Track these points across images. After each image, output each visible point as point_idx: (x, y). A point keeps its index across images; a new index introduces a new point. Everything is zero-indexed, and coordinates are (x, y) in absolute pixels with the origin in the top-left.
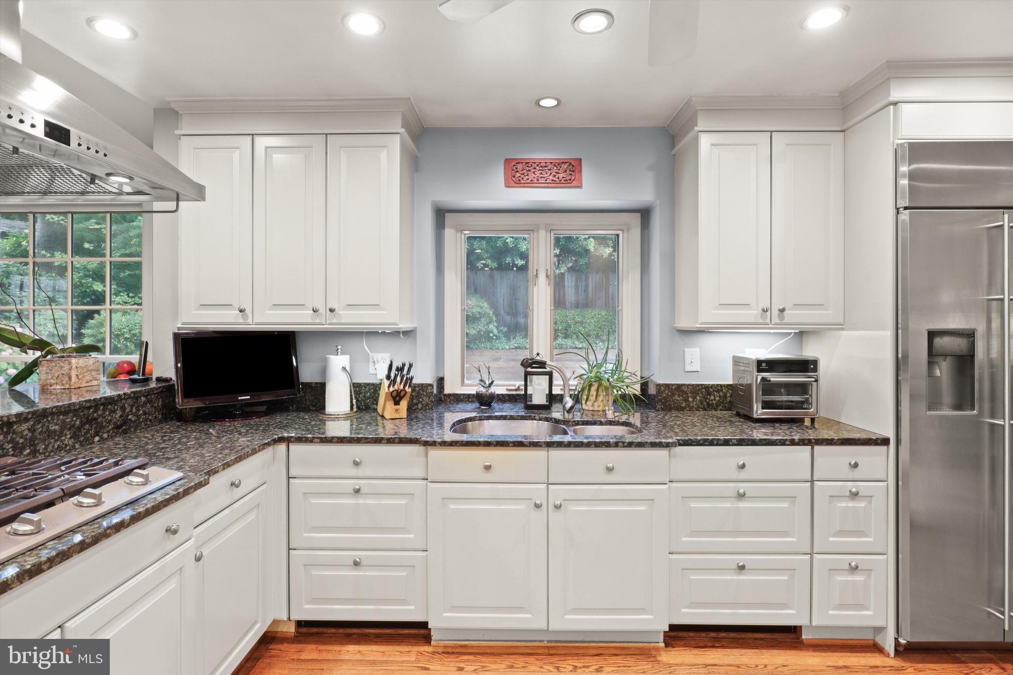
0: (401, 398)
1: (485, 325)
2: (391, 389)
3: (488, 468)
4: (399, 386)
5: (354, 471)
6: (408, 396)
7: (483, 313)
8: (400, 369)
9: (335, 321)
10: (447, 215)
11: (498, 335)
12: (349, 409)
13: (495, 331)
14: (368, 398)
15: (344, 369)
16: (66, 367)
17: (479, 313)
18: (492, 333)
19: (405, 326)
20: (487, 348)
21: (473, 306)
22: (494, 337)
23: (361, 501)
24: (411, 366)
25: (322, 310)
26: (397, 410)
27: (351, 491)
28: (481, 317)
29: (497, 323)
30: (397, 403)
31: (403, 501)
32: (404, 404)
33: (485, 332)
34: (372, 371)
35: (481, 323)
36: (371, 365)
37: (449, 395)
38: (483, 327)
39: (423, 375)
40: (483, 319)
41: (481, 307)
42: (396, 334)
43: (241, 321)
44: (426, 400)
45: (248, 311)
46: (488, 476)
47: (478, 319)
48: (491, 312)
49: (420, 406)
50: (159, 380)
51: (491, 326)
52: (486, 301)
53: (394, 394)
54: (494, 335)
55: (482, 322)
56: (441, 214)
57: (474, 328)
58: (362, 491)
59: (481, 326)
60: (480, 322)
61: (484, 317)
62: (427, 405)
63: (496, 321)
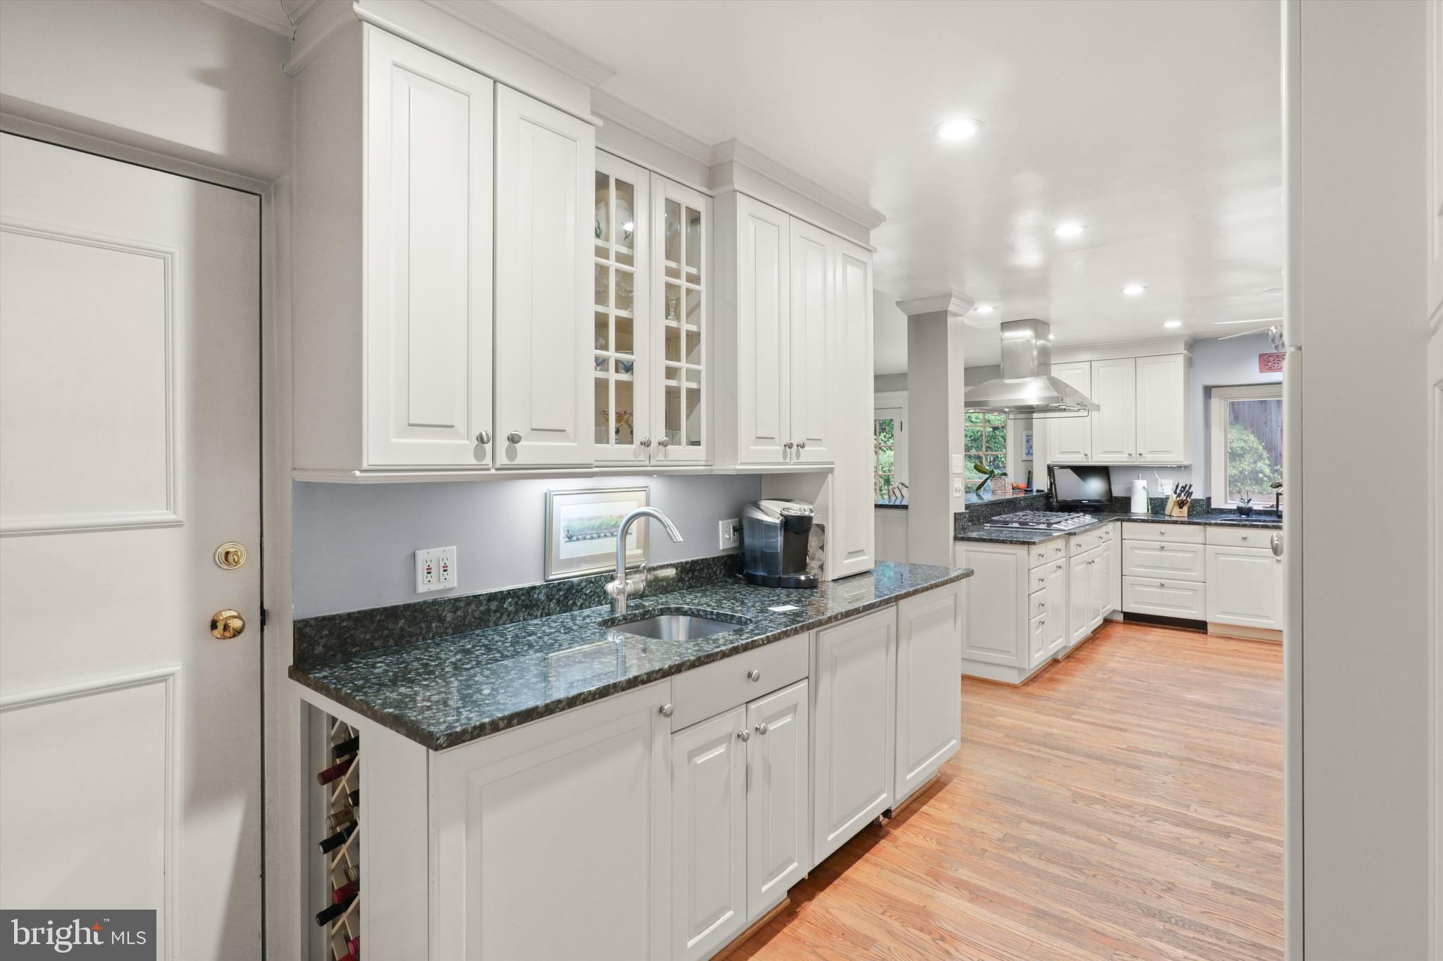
0: (1184, 505)
1: (1250, 463)
2: (1178, 499)
3: (1245, 539)
4: (1183, 497)
5: (1160, 538)
6: (1188, 504)
7: (1248, 448)
8: (1184, 488)
9: (1142, 460)
10: (1213, 389)
11: (1272, 475)
12: (1146, 511)
13: (1267, 471)
14: (1157, 506)
15: (1144, 488)
16: (1003, 482)
17: (1242, 448)
18: (1262, 473)
19: (1186, 463)
20: (1254, 492)
21: (1232, 439)
22: (1265, 479)
23: (1164, 553)
24: (1191, 486)
25: (1134, 455)
26: (1181, 512)
27: (1159, 548)
28: (1244, 453)
29: (1270, 461)
30: (1181, 508)
31: (1190, 555)
32: (1185, 509)
33: (1251, 472)
34: (1160, 490)
35: (1245, 461)
36: (1159, 486)
37: (1215, 509)
38: (1248, 465)
39: (1198, 494)
40: (1248, 456)
41: (1245, 441)
42: (1180, 467)
43: (1085, 460)
44: (1199, 509)
45: (1089, 455)
46: (1245, 543)
47: (1241, 456)
48: (1261, 447)
49: (1194, 512)
50: (1038, 491)
51: (1260, 464)
52: (1253, 433)
53: (1180, 502)
54: (1265, 476)
55: (1247, 459)
56: (1208, 390)
57: (1234, 467)
58: (1166, 548)
59: (1246, 465)
60: (1243, 460)
61: (1249, 453)
62: (1200, 512)
63: (1268, 458)
